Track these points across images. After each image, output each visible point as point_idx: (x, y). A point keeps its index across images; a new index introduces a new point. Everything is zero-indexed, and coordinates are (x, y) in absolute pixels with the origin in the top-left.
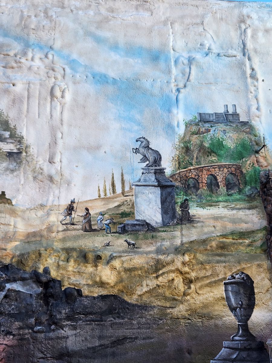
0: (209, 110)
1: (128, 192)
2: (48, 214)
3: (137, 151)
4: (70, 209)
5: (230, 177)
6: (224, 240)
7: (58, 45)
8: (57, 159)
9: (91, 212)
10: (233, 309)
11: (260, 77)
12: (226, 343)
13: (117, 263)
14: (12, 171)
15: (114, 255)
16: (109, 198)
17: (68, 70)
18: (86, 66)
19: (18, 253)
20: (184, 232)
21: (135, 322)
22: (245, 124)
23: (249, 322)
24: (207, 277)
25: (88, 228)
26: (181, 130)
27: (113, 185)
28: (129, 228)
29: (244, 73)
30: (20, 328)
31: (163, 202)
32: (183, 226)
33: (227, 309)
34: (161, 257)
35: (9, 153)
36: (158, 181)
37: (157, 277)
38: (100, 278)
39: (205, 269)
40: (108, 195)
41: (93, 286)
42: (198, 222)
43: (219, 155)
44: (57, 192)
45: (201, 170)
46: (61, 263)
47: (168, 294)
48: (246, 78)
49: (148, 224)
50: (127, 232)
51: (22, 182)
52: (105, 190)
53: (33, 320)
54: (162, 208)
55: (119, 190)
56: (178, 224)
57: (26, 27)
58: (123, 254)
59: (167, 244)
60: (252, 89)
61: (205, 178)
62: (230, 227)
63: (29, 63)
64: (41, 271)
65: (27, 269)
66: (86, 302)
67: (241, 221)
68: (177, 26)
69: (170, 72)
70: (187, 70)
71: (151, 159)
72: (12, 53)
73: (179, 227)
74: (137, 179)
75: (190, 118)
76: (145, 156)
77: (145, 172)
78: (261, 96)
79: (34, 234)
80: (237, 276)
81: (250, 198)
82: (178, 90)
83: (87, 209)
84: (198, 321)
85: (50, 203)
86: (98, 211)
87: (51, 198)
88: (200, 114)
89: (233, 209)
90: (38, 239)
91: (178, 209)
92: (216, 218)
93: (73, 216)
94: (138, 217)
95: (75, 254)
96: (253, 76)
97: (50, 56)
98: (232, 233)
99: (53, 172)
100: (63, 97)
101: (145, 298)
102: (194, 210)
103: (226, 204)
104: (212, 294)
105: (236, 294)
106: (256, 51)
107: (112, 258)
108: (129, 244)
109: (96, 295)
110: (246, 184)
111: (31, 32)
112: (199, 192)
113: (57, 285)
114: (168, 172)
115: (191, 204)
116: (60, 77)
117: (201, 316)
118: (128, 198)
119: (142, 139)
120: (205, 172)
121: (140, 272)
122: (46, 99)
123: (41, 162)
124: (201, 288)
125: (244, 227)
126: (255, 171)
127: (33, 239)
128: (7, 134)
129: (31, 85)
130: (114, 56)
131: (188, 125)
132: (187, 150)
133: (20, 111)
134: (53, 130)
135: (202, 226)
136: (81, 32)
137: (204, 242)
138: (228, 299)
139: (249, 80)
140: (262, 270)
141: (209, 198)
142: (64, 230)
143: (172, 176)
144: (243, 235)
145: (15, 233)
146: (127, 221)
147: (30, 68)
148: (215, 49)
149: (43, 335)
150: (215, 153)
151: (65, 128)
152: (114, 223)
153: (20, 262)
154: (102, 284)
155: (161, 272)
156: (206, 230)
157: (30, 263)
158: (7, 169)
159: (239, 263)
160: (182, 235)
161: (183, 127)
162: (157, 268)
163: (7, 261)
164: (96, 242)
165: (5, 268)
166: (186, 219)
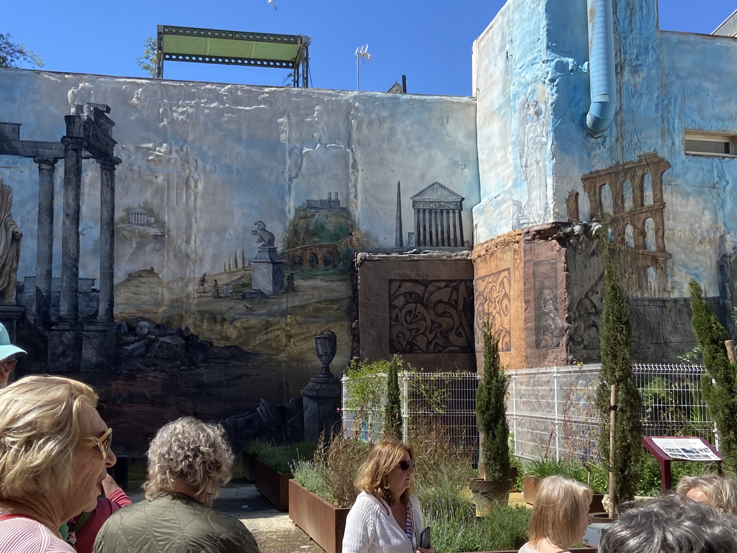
0: (315, 197)
1: (247, 267)
2: (186, 286)
3: (255, 233)
4: (203, 281)
5: (328, 255)
6: (319, 305)
7: (191, 137)
8: (192, 240)
9: (219, 283)
10: (320, 356)
11: (360, 167)
12: (312, 379)
13: (238, 324)
14: (158, 251)
15: (236, 317)
16: (233, 272)
17: (200, 163)
18: (215, 158)
19: (166, 316)
20: (289, 299)
21: (250, 364)
22: (344, 209)
23: (330, 365)
24: (302, 334)
25: (216, 296)
26: (291, 216)
27: (236, 261)
28: (247, 296)
29: (347, 163)
30: (171, 368)
31: (274, 276)
32: (289, 294)
33: (316, 356)
34: (271, 319)
35: (155, 235)
36: (271, 259)
37: (267, 333)
38: (226, 334)
39: (302, 327)
40: (232, 269)
41: (220, 339)
42: (300, 291)
43: (320, 237)
44: (192, 267)
45: (305, 249)
46: (198, 323)
47: (274, 345)
48: (349, 168)
49: (262, 293)
50: (246, 298)
51: (166, 260)
52: (230, 265)
53: (179, 362)
54: (273, 280)
55: (240, 266)
56: (284, 293)
58: (242, 317)
59: (275, 308)
60: (353, 178)
61: (308, 256)
62: (324, 295)
64: (183, 329)
65: (173, 327)
66: (215, 351)
67: (333, 291)
69: (285, 163)
70: (300, 161)
71: (266, 239)
73: (285, 295)
74: (255, 257)
75: (300, 204)
76: (262, 237)
77: (261, 250)
78: (359, 186)
79: (177, 301)
80: (325, 333)
81: (342, 272)
82: (291, 180)
83: (216, 281)
84: (294, 364)
85: (187, 276)
86: (224, 282)
87: (188, 273)
88: (308, 201)
89: (328, 281)
90: (180, 304)
91: (285, 281)
92: (314, 288)
93: (205, 286)
94: (254, 288)
95: (207, 316)
96: (354, 166)
97: (185, 149)
98: (325, 301)
99: (189, 251)
100: (196, 187)
101: (257, 348)
102: (298, 282)
103: (323, 277)
104: (305, 346)
105: (323, 345)
106: (359, 142)
107: (234, 320)
108: (247, 308)
109: (222, 346)
110: (340, 261)
112: (303, 267)
113: (195, 338)
114: (279, 250)
115: (295, 277)
116: (193, 169)
117: (298, 361)
118: (247, 272)
119: (260, 223)
120: (308, 251)
121: (254, 330)
122: (182, 189)
123: (180, 242)
124: (298, 341)
125: (335, 295)
126: (348, 250)
127: (176, 304)
128: (152, 220)
129: (171, 177)
130: (238, 148)
131: (297, 210)
132: (295, 232)
133: (162, 200)
134: (189, 216)
135: (303, 295)
136: (210, 125)
137: (304, 307)
138: (317, 349)
139: (351, 170)
140: (343, 328)
141: (310, 272)
142: (198, 297)
143: (283, 254)
144: (333, 301)
145: (163, 300)
146: (247, 290)
149: (186, 373)
150: (318, 235)
151: (198, 214)
152: (237, 292)
153: (168, 322)
154: (227, 338)
155: (269, 330)
156: (306, 297)
157: (175, 323)
158: (154, 249)
159: (327, 323)
160: (287, 301)
161: (293, 213)
162: (267, 327)
163: (159, 321)
164: (222, 306)
165: (158, 327)
166: (292, 289)
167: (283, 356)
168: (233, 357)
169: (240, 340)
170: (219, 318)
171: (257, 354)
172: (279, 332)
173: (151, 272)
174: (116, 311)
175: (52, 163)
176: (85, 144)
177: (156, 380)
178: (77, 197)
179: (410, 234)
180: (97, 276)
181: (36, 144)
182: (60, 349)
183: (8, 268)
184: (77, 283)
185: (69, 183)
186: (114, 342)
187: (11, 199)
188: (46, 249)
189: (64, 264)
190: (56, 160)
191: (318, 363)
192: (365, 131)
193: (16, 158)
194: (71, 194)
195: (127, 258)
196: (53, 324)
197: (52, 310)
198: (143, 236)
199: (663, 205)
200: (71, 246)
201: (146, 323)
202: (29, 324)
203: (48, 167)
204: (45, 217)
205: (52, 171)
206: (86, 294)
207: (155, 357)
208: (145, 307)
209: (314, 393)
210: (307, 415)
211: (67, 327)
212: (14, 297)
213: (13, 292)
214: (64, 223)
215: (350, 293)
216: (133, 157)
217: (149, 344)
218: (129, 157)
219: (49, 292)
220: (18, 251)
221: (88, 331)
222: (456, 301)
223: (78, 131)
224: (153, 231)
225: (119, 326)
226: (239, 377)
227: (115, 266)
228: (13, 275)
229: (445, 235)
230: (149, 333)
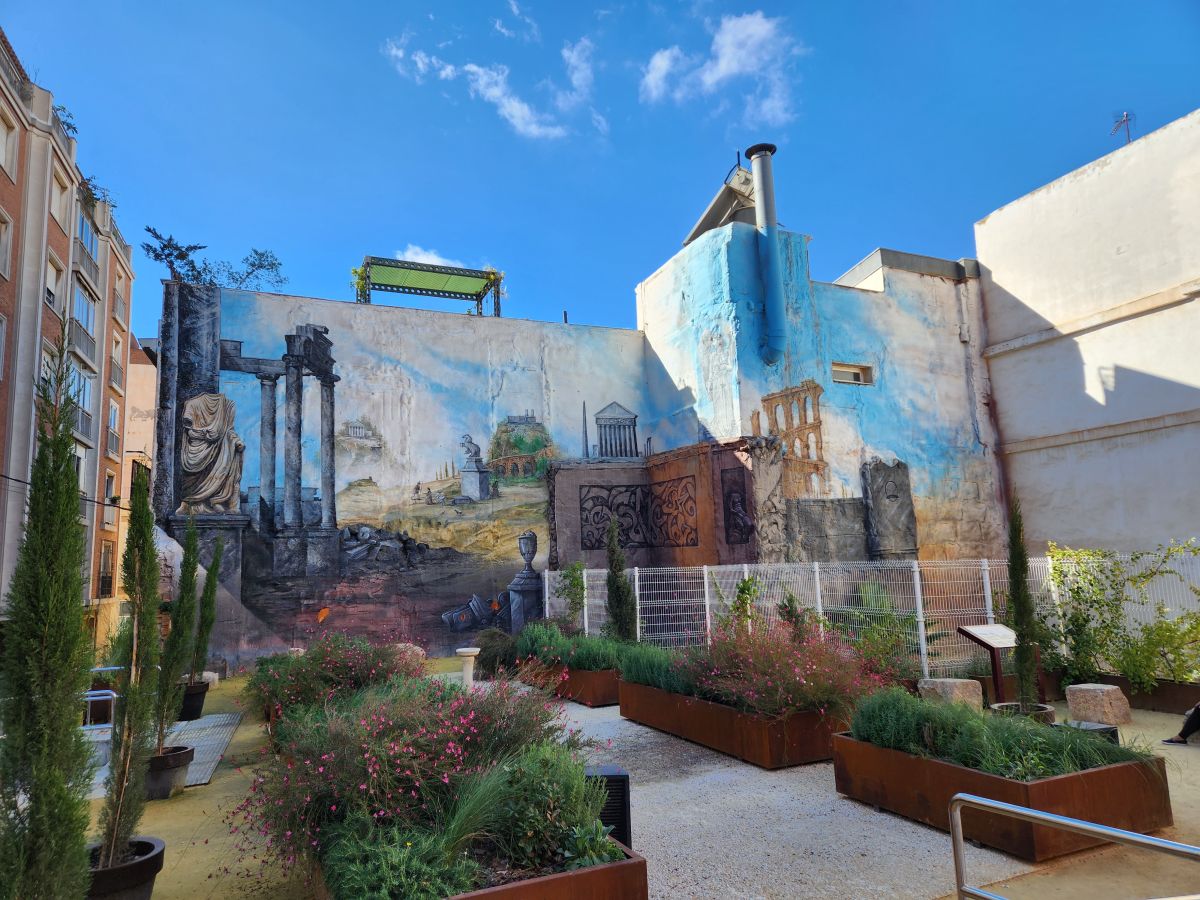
0: (515, 414)
1: (457, 476)
2: (403, 494)
3: (463, 445)
4: (417, 488)
5: (527, 465)
6: (521, 509)
7: (403, 359)
8: (407, 452)
10: (523, 554)
11: (552, 389)
12: (517, 575)
13: (451, 527)
14: (376, 461)
15: (449, 521)
16: (444, 480)
17: (412, 381)
18: (425, 378)
19: (385, 521)
20: (494, 504)
21: (462, 564)
22: (539, 425)
23: (532, 562)
24: (508, 535)
25: (430, 502)
26: (494, 430)
27: (446, 471)
28: (458, 502)
29: (541, 384)
30: (391, 569)
31: (481, 483)
32: (494, 500)
33: (520, 554)
34: (479, 522)
35: (372, 447)
37: (477, 535)
38: (441, 537)
39: (507, 529)
40: (443, 478)
41: (435, 542)
42: (504, 497)
43: (520, 449)
44: (408, 476)
45: (507, 459)
46: (414, 527)
47: (483, 545)
48: (542, 388)
49: (470, 499)
50: (456, 504)
51: (383, 469)
52: (441, 475)
53: (398, 565)
54: (480, 487)
55: (450, 474)
56: (490, 498)
57: (378, 343)
58: (454, 520)
59: (483, 512)
60: (546, 397)
61: (510, 466)
62: (525, 500)
63: (382, 375)
64: (402, 533)
65: (393, 532)
66: (431, 552)
67: (532, 496)
68: (493, 343)
69: (488, 382)
70: (500, 381)
71: (473, 451)
72: (369, 367)
73: (491, 500)
75: (501, 420)
76: (469, 449)
78: (551, 405)
79: (394, 507)
80: (527, 534)
81: (539, 480)
82: (493, 398)
83: (429, 489)
84: (501, 562)
85: (403, 485)
87: (404, 481)
88: (508, 417)
89: (527, 487)
90: (397, 510)
91: (491, 488)
92: (516, 494)
94: (463, 494)
95: (422, 521)
96: (547, 387)
97: (398, 369)
98: (526, 504)
99: (405, 461)
100: (409, 403)
101: (469, 549)
102: (502, 489)
103: (523, 484)
104: (511, 545)
105: (526, 544)
106: (550, 366)
107: (447, 524)
109: (438, 548)
110: (537, 469)
111: (383, 347)
112: (505, 475)
113: (412, 542)
115: (499, 484)
116: (406, 386)
117: (504, 559)
118: (457, 481)
119: (467, 436)
120: (510, 461)
121: (466, 532)
122: (397, 405)
123: (396, 454)
124: (504, 541)
125: (533, 500)
126: (544, 461)
127: (394, 511)
128: (370, 433)
129: (385, 393)
130: (447, 369)
131: (499, 426)
132: (498, 445)
133: (378, 415)
134: (403, 429)
135: (506, 500)
136: (421, 347)
137: (507, 511)
138: (520, 548)
139: (544, 391)
140: (542, 529)
141: (512, 480)
142: (414, 504)
144: (532, 505)
145: (381, 506)
146: (456, 497)
147: (384, 379)
148: (521, 365)
149: (405, 573)
150: (518, 447)
151: (412, 428)
152: (448, 498)
153: (388, 527)
154: (441, 541)
155: (479, 532)
156: (508, 502)
157: (395, 528)
158: (372, 460)
159: (529, 525)
160: (493, 506)
161: (496, 427)
162: (477, 529)
163: (379, 527)
164: (434, 512)
165: (379, 532)
166: (496, 495)
167: (490, 556)
168: (447, 558)
169: (453, 542)
170: (434, 522)
171: (468, 555)
172: (486, 534)
173: (370, 481)
174: (339, 519)
175: (274, 379)
176: (306, 362)
177: (378, 581)
178: (299, 411)
179: (594, 446)
180: (319, 485)
181: (257, 361)
182: (286, 555)
183: (231, 479)
184: (300, 492)
185: (291, 398)
186: (338, 547)
187: (234, 413)
188: (269, 460)
189: (287, 475)
190: (277, 376)
191: (522, 560)
192: (555, 357)
193: (238, 374)
194: (293, 409)
195: (347, 468)
196: (277, 532)
197: (277, 519)
198: (361, 448)
199: (820, 422)
200: (293, 457)
201: (368, 529)
202: (255, 532)
203: (270, 383)
204: (268, 430)
205: (274, 386)
206: (308, 502)
207: (377, 559)
208: (366, 514)
209: (519, 588)
210: (513, 607)
211: (292, 534)
212: (238, 506)
213: (236, 501)
214: (286, 436)
215: (547, 498)
216: (351, 375)
217: (371, 549)
218: (348, 375)
219: (272, 501)
220: (241, 462)
221: (312, 537)
222: (635, 503)
223: (299, 349)
224: (371, 443)
225: (342, 532)
226: (453, 576)
227: (336, 475)
228: (237, 486)
229: (623, 447)
230: (370, 538)
